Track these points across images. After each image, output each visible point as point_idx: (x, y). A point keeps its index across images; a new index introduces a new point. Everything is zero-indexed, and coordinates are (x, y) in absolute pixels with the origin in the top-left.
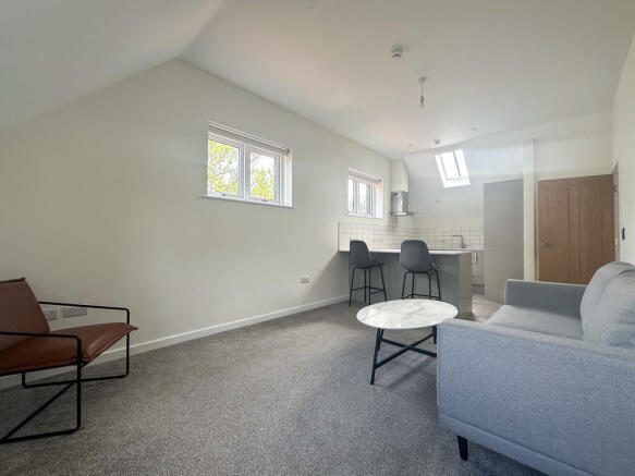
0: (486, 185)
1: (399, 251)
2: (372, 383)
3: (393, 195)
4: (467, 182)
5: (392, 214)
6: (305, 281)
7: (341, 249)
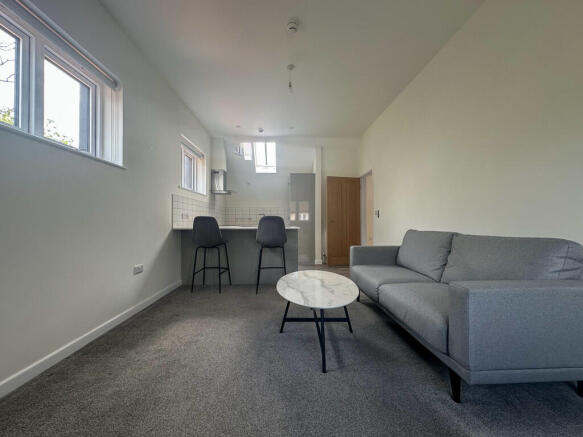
0: (292, 175)
1: (257, 228)
2: (324, 371)
3: (213, 174)
4: (273, 170)
5: (212, 191)
6: (138, 271)
7: (176, 227)
